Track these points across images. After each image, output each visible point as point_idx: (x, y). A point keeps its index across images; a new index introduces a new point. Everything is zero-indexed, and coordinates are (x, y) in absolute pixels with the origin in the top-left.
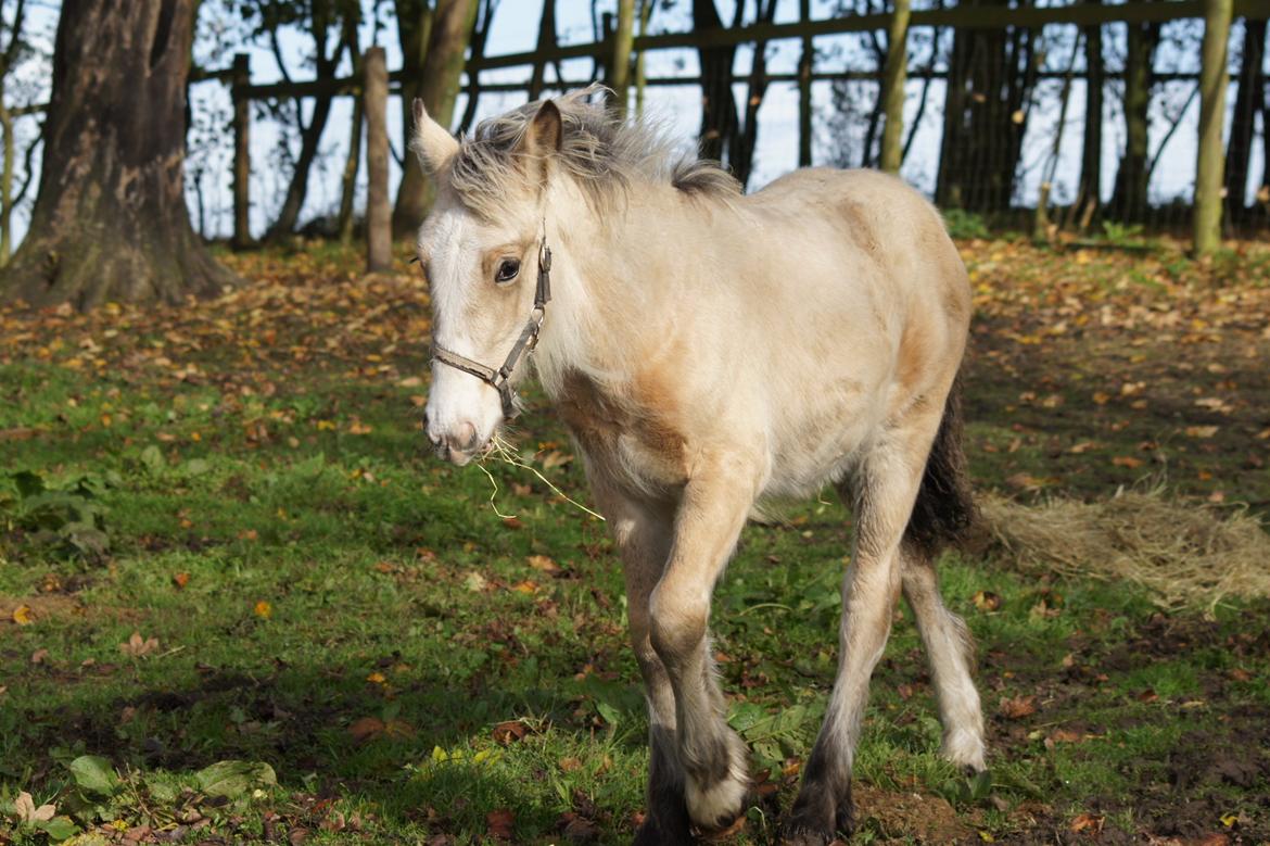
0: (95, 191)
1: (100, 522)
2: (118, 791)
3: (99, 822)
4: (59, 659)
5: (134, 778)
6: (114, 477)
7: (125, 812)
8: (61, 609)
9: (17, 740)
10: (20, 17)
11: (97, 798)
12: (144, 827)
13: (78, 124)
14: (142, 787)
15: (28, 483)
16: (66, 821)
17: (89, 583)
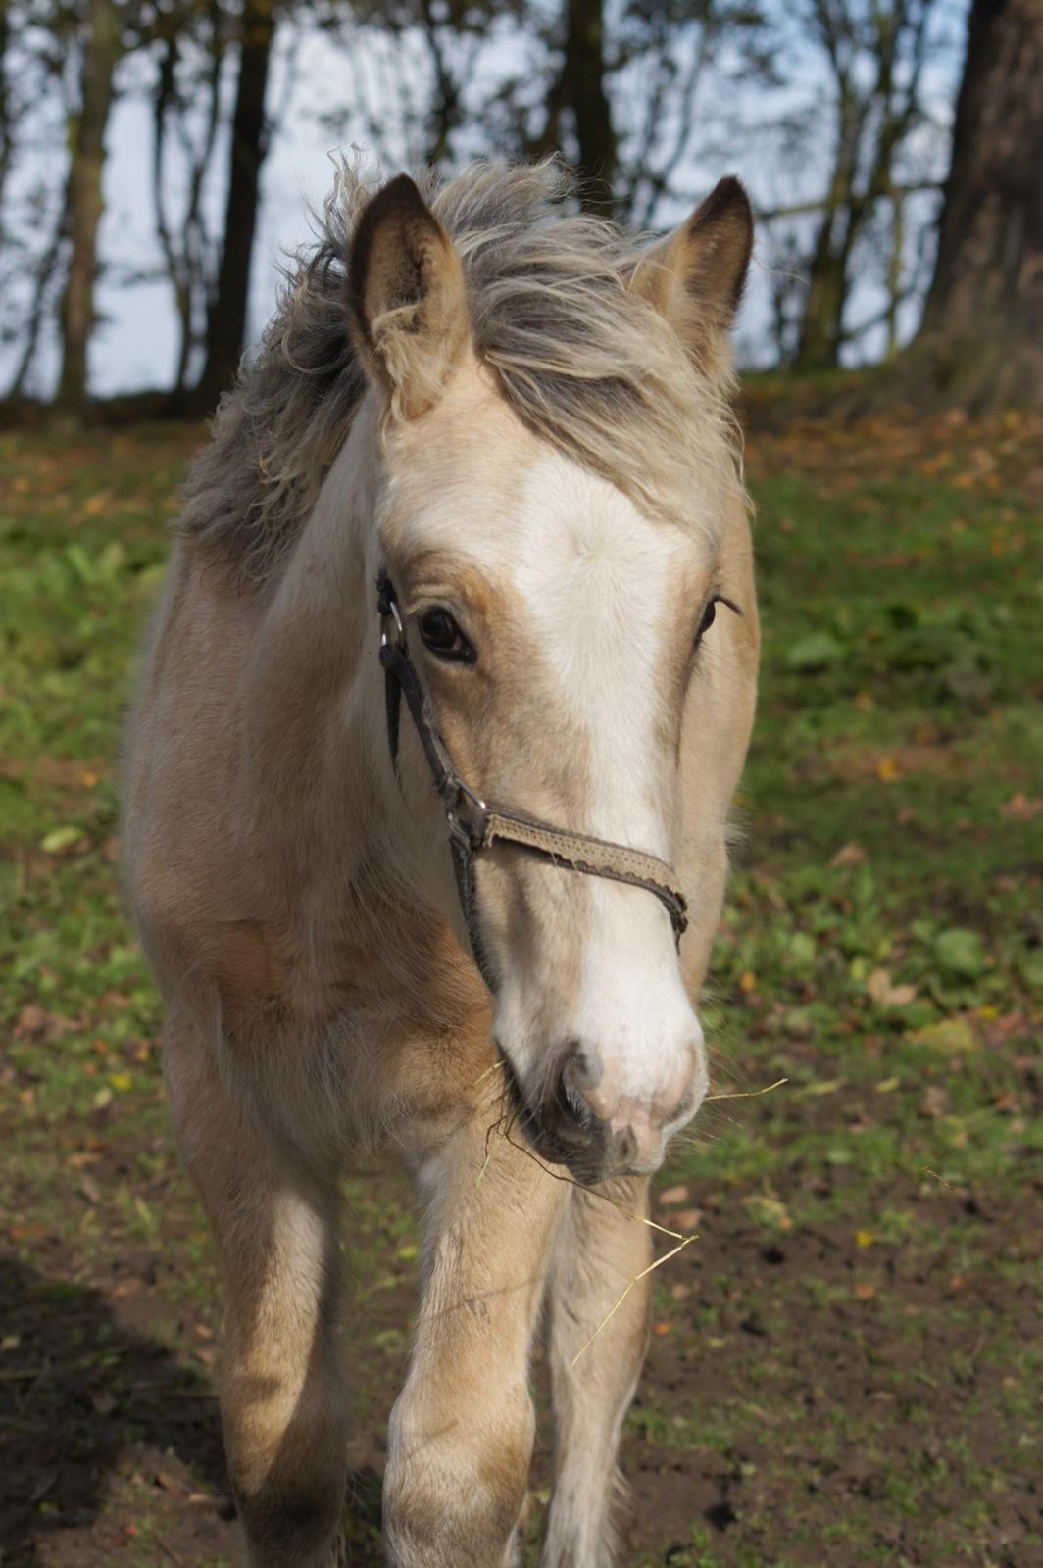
0: (995, 282)
1: (984, 664)
2: (988, 972)
3: (964, 1008)
4: (930, 820)
5: (1006, 959)
6: (1004, 613)
7: (995, 998)
8: (933, 762)
9: (874, 910)
10: (916, 78)
11: (962, 980)
12: (1016, 1015)
13: (976, 203)
14: (1015, 971)
15: (901, 617)
16: (925, 1005)
17: (969, 733)
